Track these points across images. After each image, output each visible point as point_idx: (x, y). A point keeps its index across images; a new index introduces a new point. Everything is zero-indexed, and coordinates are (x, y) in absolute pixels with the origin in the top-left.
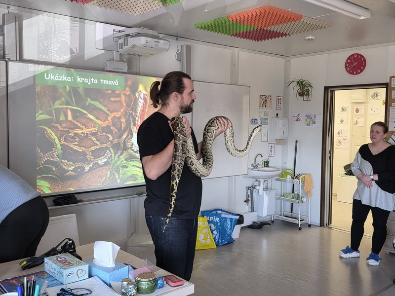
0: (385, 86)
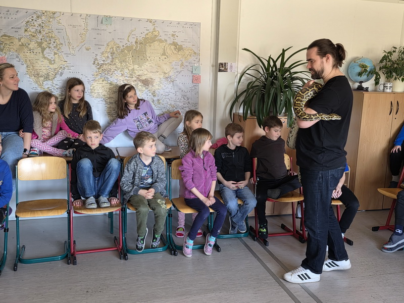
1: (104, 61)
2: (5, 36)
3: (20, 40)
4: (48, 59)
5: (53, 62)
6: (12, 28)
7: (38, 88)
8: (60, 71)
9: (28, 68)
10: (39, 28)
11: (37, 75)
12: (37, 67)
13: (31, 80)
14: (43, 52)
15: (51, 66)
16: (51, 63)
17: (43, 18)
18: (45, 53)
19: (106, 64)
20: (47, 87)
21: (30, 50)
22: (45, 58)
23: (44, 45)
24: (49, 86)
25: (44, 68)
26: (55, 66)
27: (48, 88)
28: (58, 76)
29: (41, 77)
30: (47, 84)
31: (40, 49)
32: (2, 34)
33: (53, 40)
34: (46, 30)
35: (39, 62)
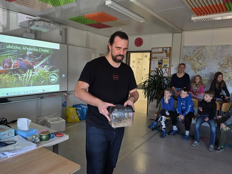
0: (150, 52)
1: (223, 63)
2: (186, 56)
3: (190, 57)
4: (200, 63)
6: (188, 53)
8: (204, 67)
9: (192, 67)
10: (198, 52)
11: (195, 69)
13: (192, 71)
14: (198, 61)
15: (201, 66)
16: (201, 65)
17: (200, 48)
19: (224, 65)
21: (194, 60)
22: (198, 63)
23: (199, 58)
25: (198, 67)
28: (203, 69)
30: (198, 73)
31: (197, 60)
32: (185, 55)
33: (202, 56)
34: (200, 53)
35: (196, 65)
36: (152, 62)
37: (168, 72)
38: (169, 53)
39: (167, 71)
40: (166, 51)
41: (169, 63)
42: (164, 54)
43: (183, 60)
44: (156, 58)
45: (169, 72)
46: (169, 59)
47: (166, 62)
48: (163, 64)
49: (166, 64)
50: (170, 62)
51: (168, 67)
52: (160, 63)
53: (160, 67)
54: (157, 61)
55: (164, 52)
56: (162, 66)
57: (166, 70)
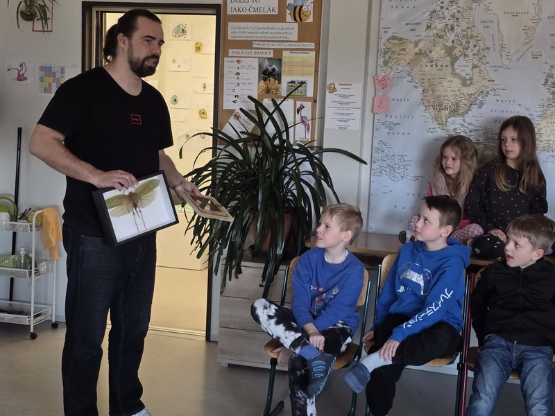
0: (215, 12)
2: (394, 38)
3: (416, 44)
4: (460, 77)
5: (468, 82)
6: (407, 24)
7: (438, 130)
8: (480, 98)
9: (425, 94)
10: (450, 23)
11: (439, 106)
12: (440, 90)
13: (427, 114)
14: (452, 65)
15: (466, 90)
16: (464, 84)
18: (456, 65)
20: (452, 127)
21: (432, 62)
22: (455, 74)
23: (456, 52)
24: (456, 126)
25: (452, 93)
26: (471, 90)
27: (455, 129)
28: (474, 108)
29: (445, 109)
30: (454, 123)
31: (448, 59)
32: (390, 34)
33: (472, 42)
34: (463, 24)
35: (445, 83)
36: (229, 65)
37: (310, 122)
38: (310, 20)
39: (307, 112)
40: (298, 13)
41: (316, 72)
42: (290, 29)
43: (381, 61)
44: (247, 44)
45: (313, 119)
46: (313, 54)
47: (298, 66)
48: (285, 79)
49: (298, 79)
50: (319, 69)
51: (310, 94)
52: (269, 74)
53: (271, 95)
54: (256, 63)
55: (289, 18)
56: (277, 89)
57: (302, 107)
